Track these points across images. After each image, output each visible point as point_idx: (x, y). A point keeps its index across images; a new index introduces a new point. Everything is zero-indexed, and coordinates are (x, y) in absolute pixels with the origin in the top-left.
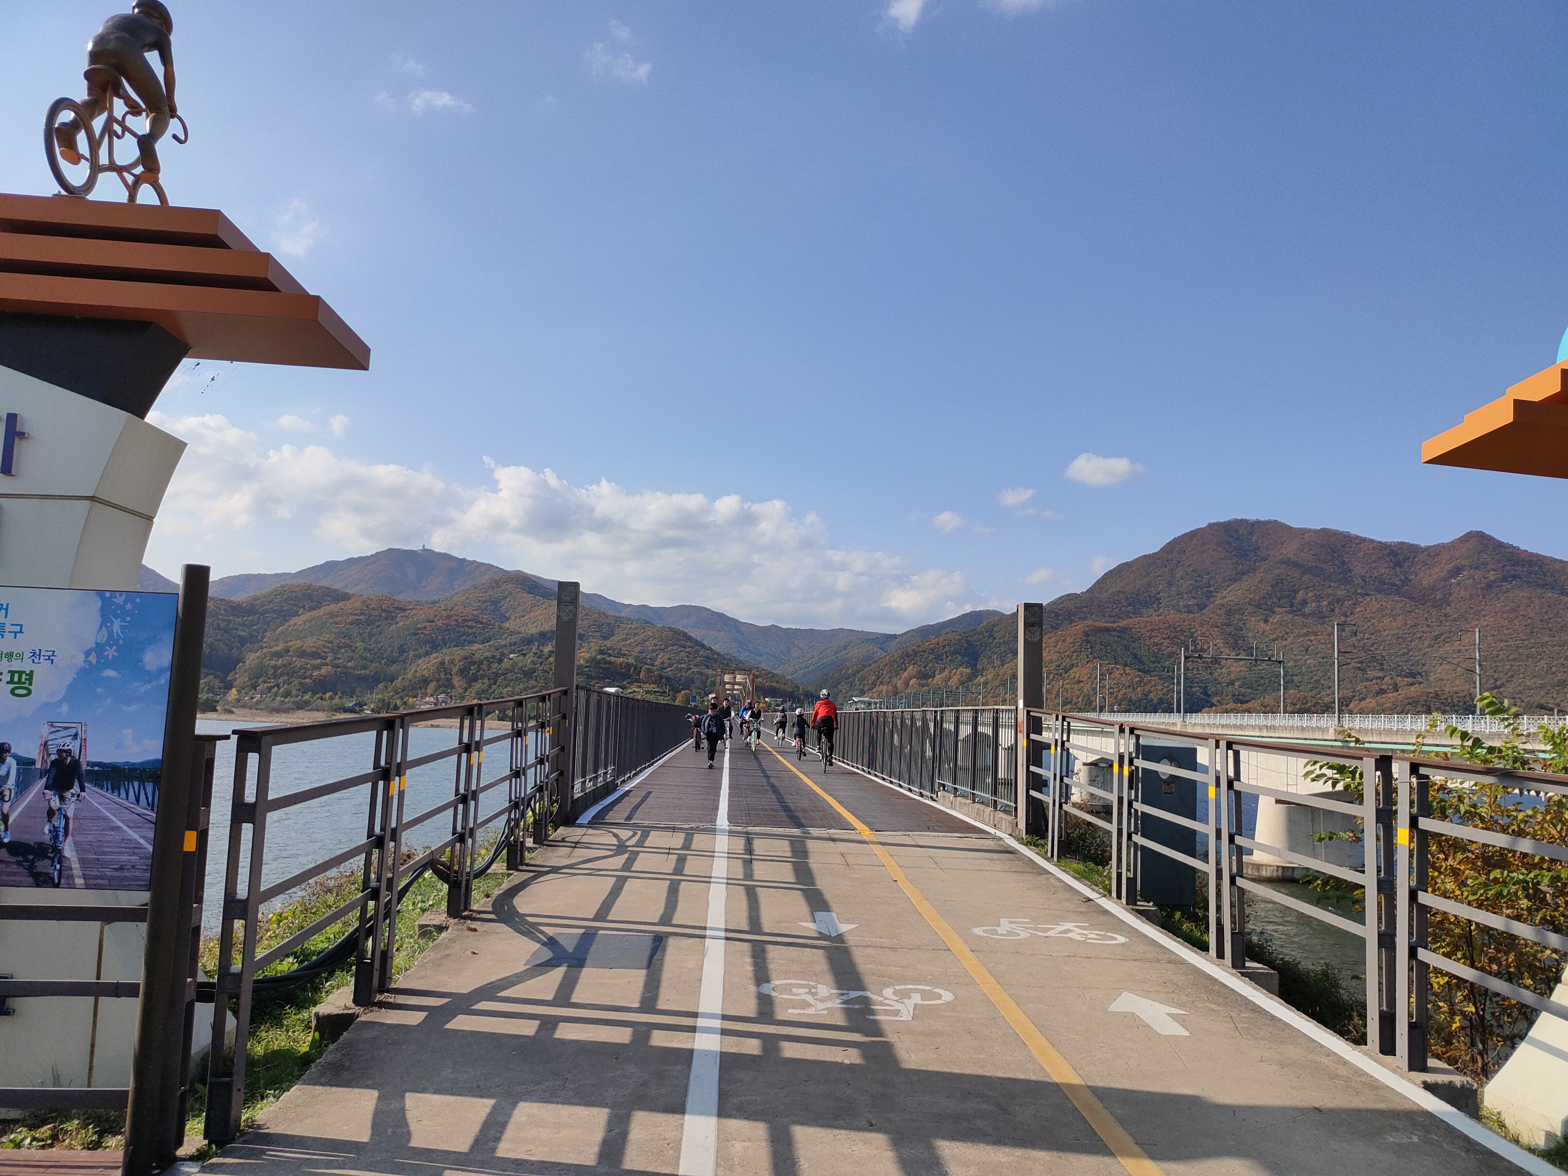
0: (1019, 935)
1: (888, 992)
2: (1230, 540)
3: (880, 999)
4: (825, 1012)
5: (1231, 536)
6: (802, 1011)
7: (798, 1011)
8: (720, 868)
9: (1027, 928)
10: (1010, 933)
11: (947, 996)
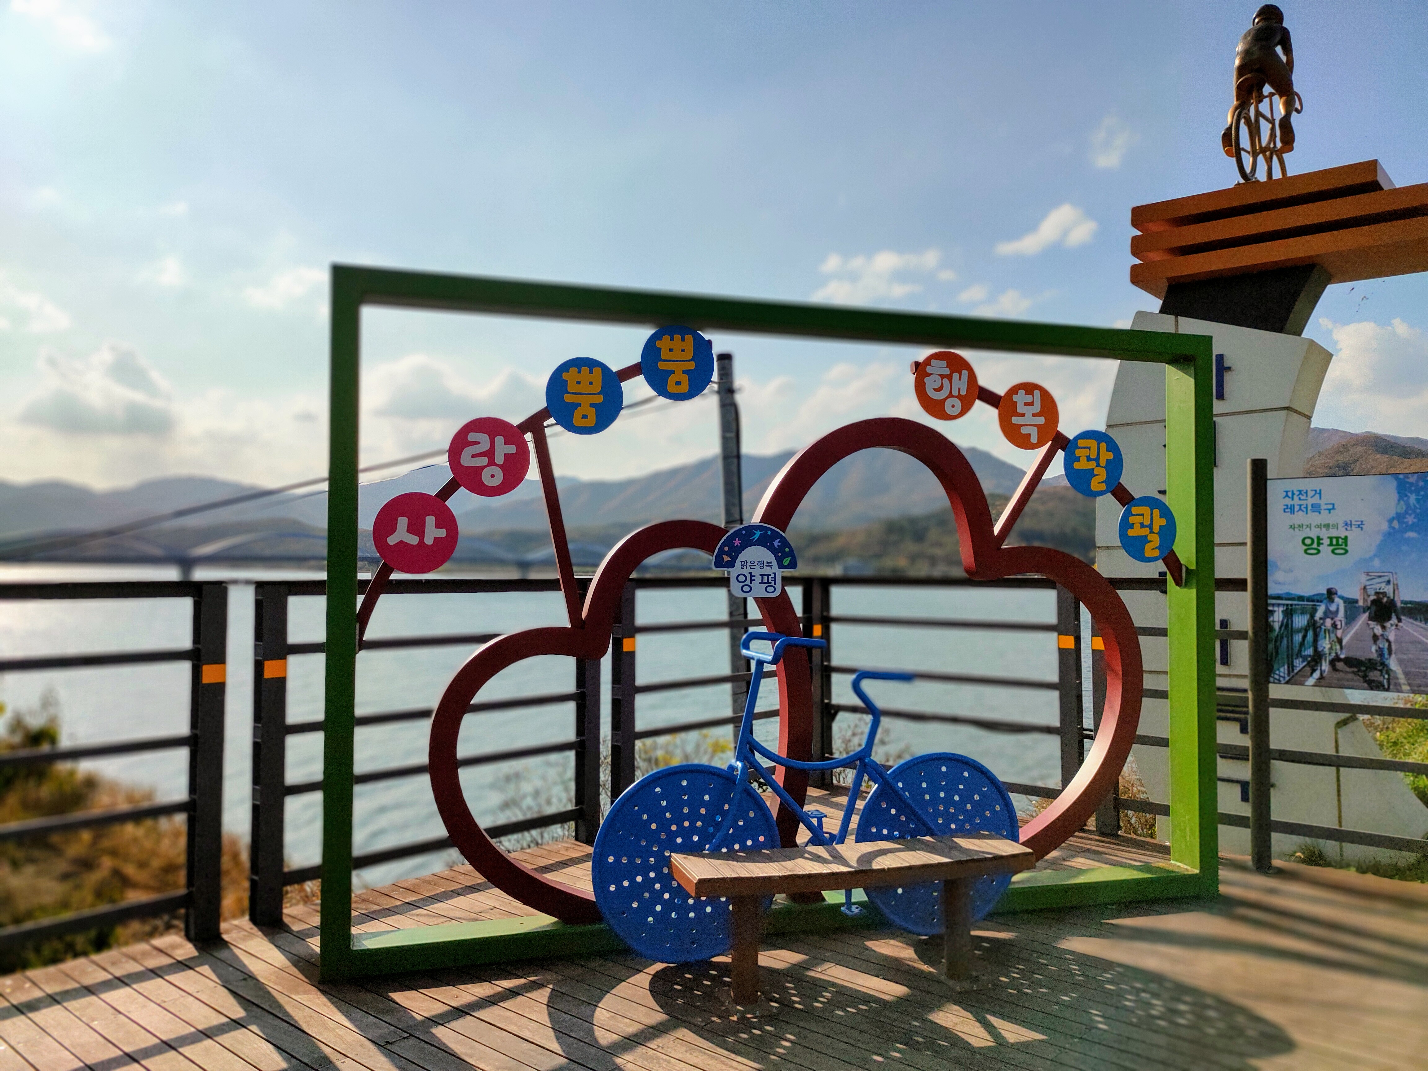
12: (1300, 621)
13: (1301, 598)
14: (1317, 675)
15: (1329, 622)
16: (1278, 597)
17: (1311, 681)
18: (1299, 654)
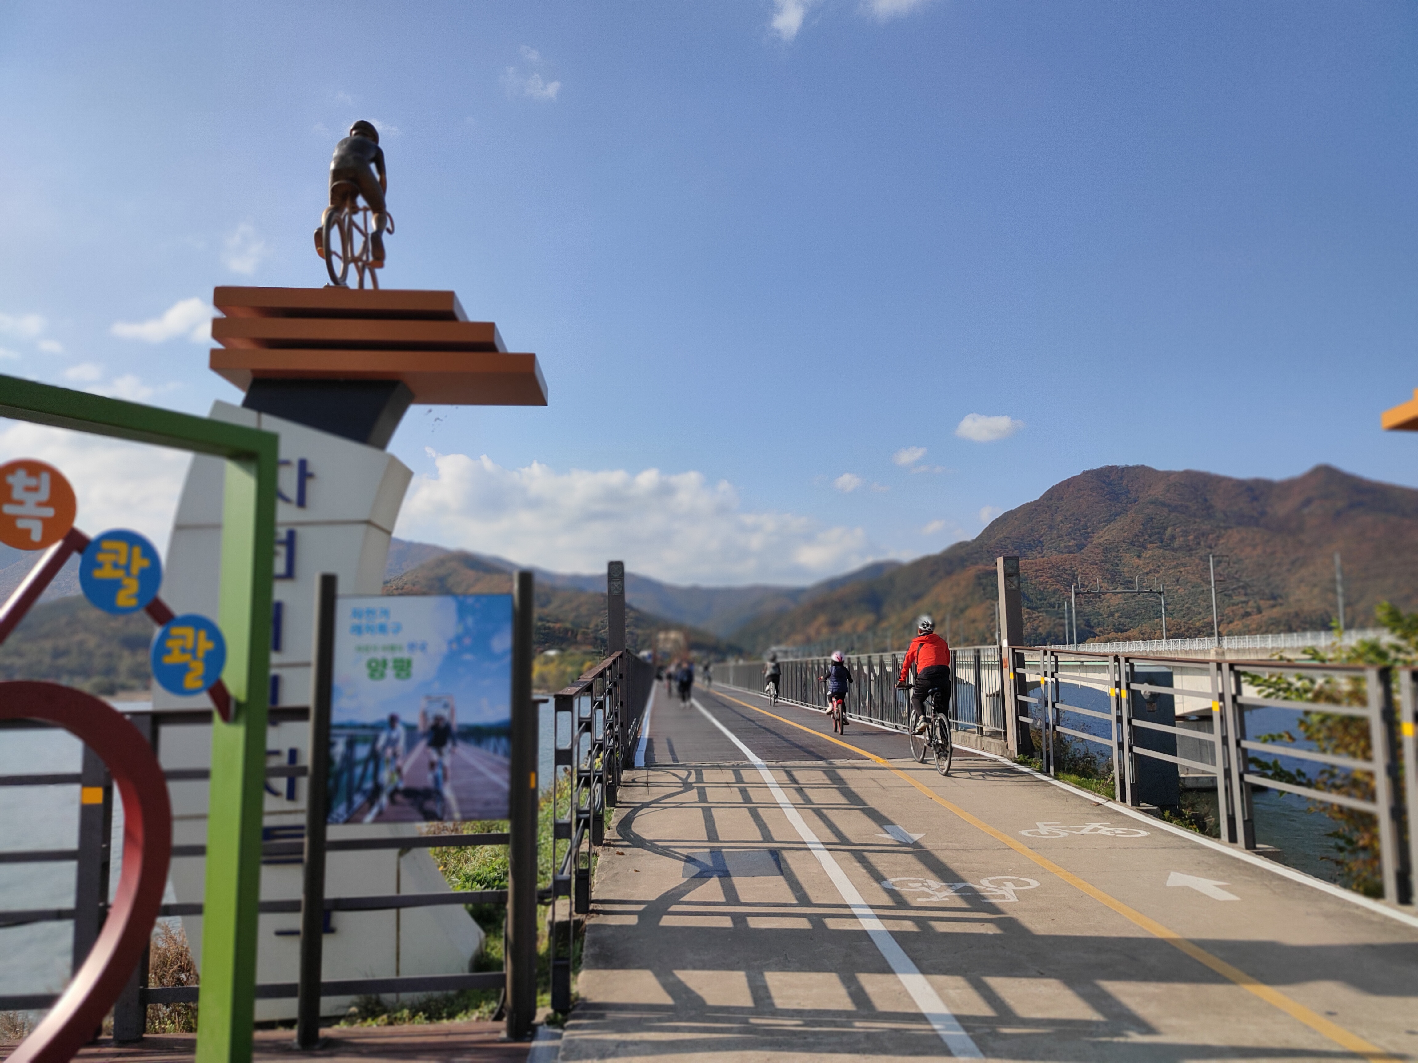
0: (1060, 835)
1: (985, 882)
2: (1103, 485)
3: (983, 888)
4: (947, 899)
5: (1104, 482)
6: (928, 900)
7: (925, 900)
8: (780, 796)
9: (1063, 829)
10: (1051, 833)
11: (1034, 884)
12: (362, 752)
13: (364, 726)
14: (375, 810)
15: (389, 752)
16: (341, 726)
17: (369, 818)
18: (359, 789)
